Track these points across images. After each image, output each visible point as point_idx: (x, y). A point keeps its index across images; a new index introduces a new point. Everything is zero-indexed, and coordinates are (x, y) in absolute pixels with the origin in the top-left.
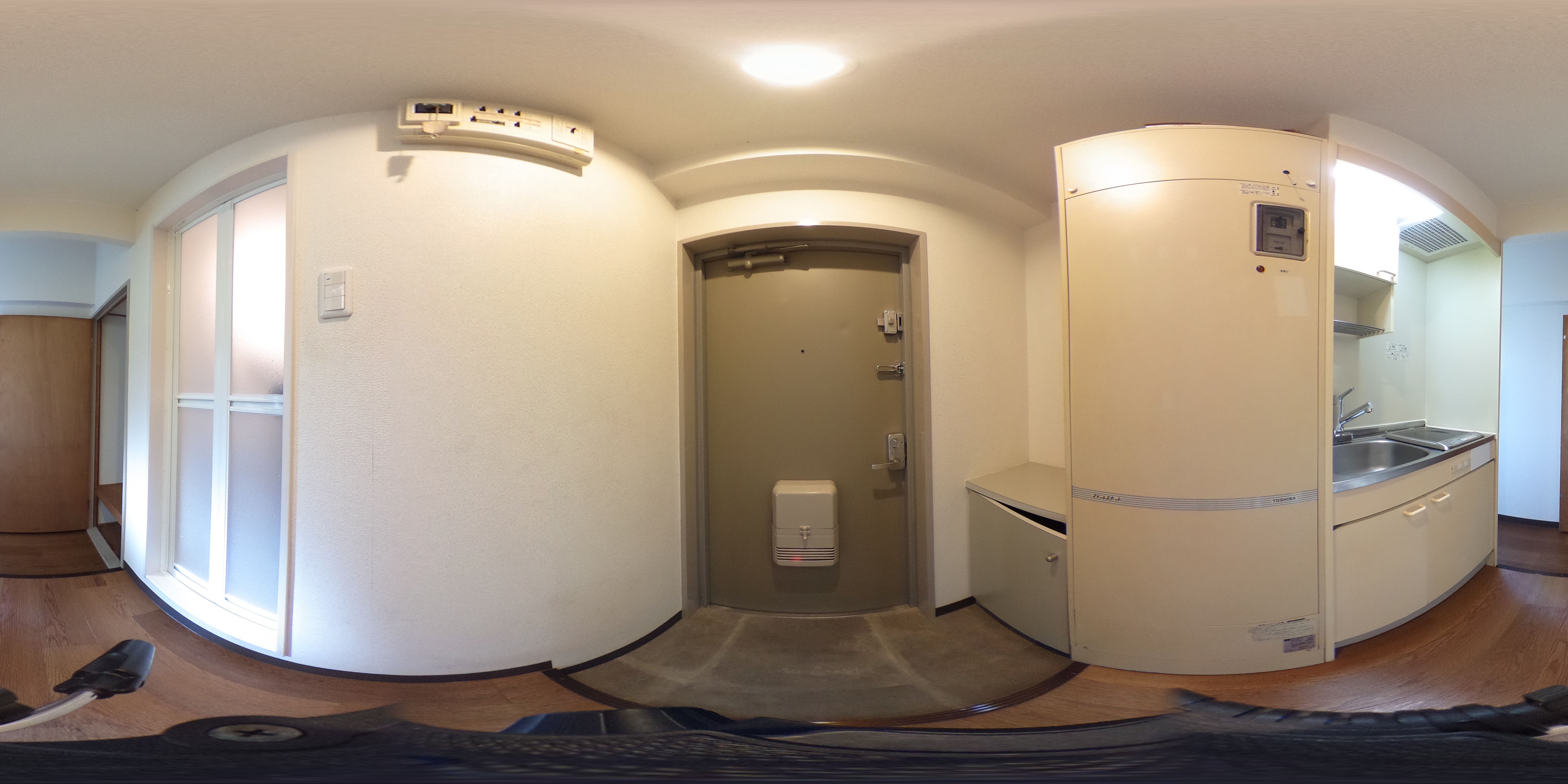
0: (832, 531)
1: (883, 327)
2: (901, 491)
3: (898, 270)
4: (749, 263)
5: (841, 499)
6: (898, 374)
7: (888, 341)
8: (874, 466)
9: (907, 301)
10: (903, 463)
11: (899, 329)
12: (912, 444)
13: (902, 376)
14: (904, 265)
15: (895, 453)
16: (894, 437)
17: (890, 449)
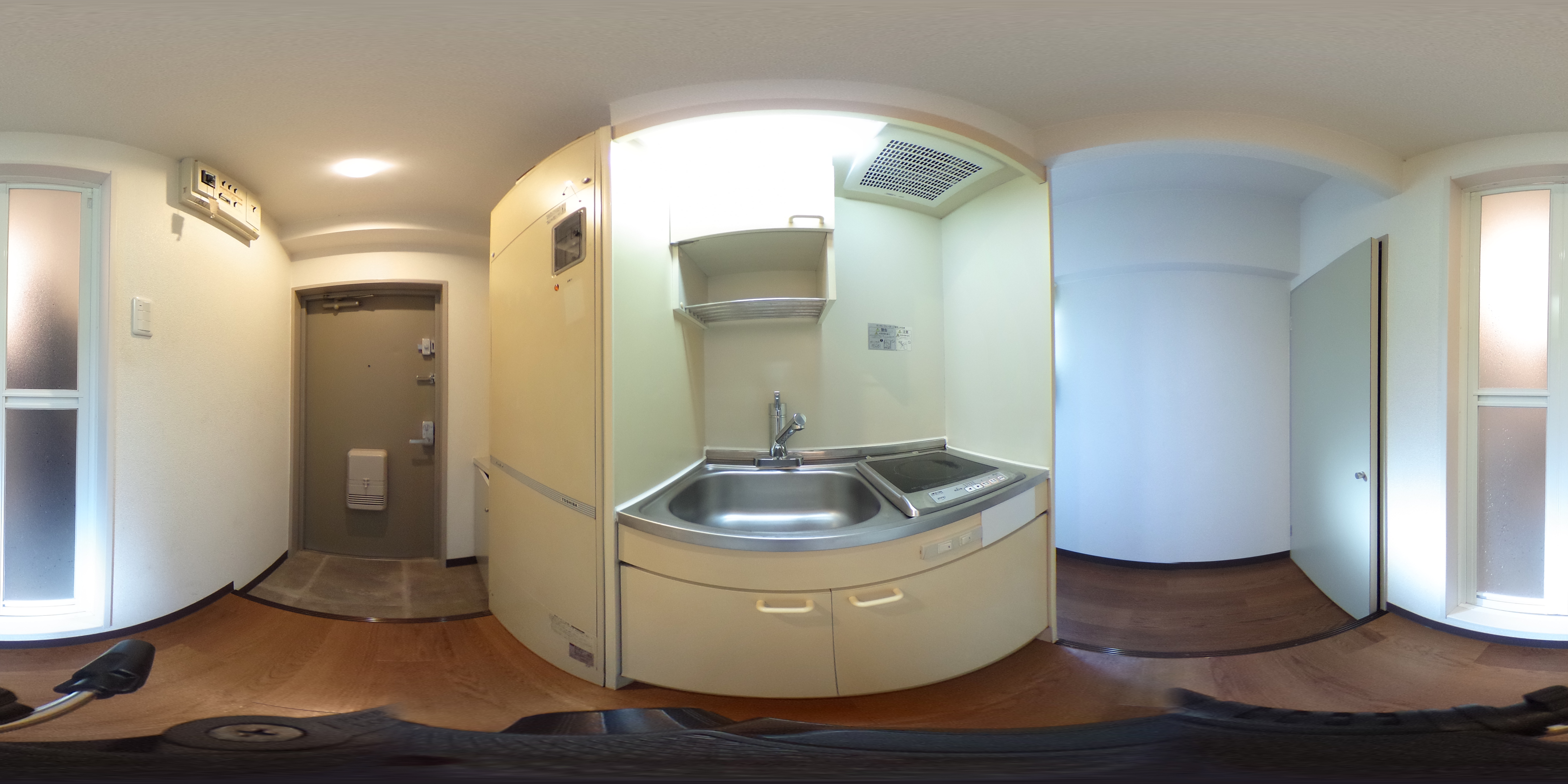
0: (382, 482)
1: (422, 350)
2: (430, 463)
3: (434, 307)
4: (336, 306)
5: (389, 462)
6: (431, 382)
7: (425, 360)
8: (411, 441)
9: (438, 331)
10: (432, 442)
11: (433, 351)
12: (438, 429)
13: (434, 383)
14: (436, 305)
15: (427, 434)
16: (427, 424)
17: (424, 431)
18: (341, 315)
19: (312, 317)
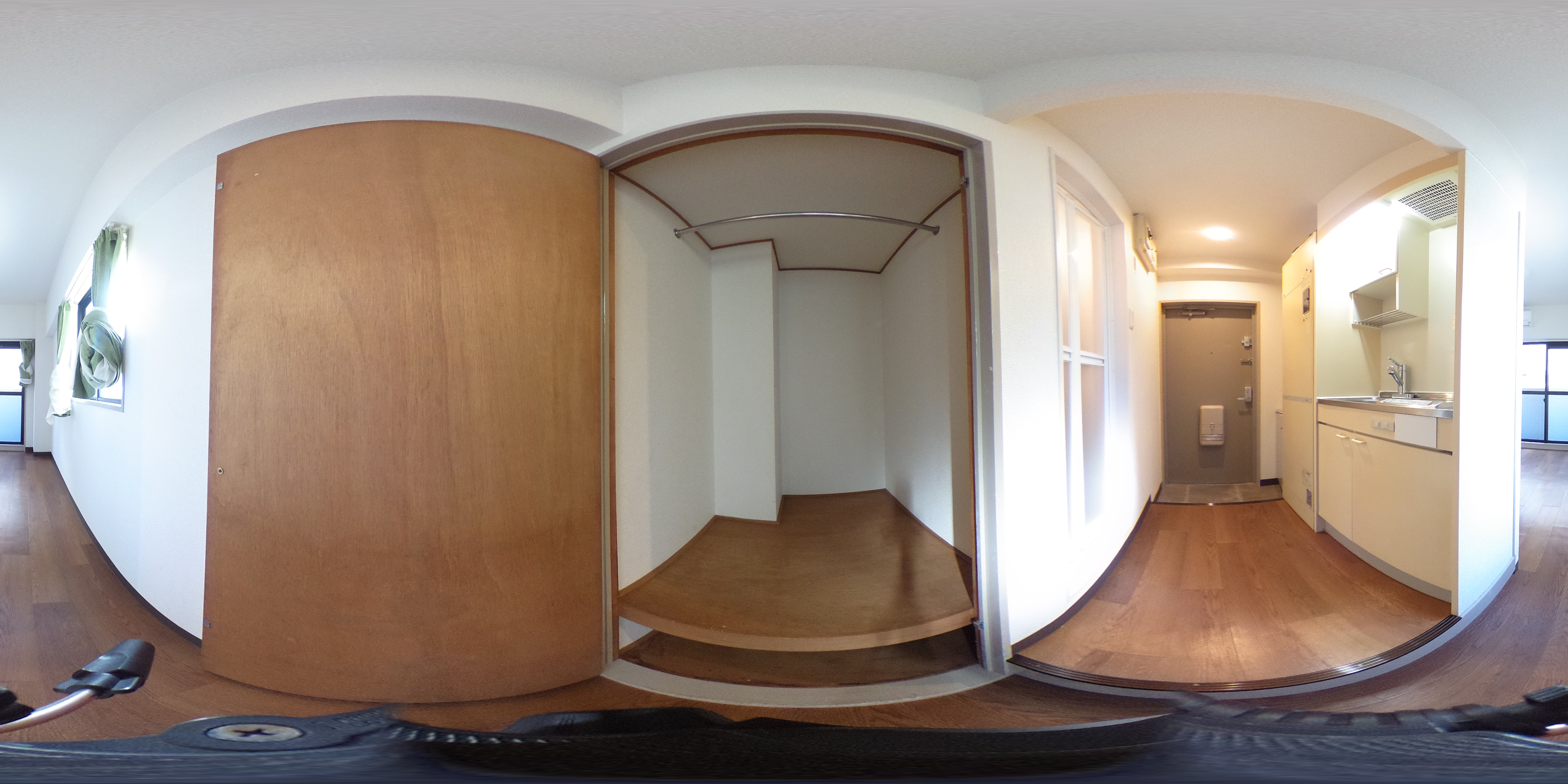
0: (1222, 426)
1: (1243, 344)
2: (1250, 413)
3: (1251, 318)
4: (1191, 314)
5: (1226, 412)
6: (1249, 363)
7: (1246, 349)
8: (1239, 399)
9: (1254, 332)
10: (1251, 400)
11: (1251, 344)
12: (1255, 392)
13: (1251, 364)
14: (1253, 316)
15: (1248, 396)
16: (1248, 388)
17: (1246, 393)
18: (1194, 320)
19: (1169, 320)
